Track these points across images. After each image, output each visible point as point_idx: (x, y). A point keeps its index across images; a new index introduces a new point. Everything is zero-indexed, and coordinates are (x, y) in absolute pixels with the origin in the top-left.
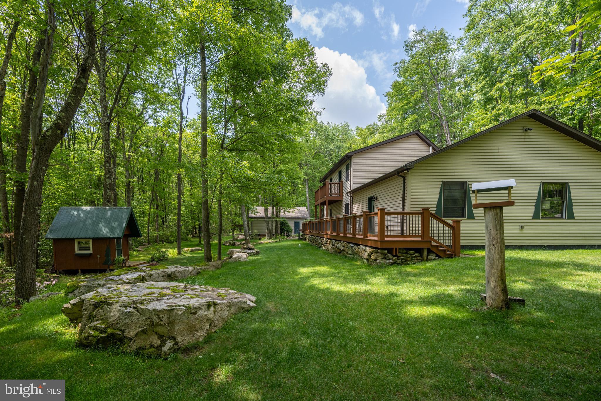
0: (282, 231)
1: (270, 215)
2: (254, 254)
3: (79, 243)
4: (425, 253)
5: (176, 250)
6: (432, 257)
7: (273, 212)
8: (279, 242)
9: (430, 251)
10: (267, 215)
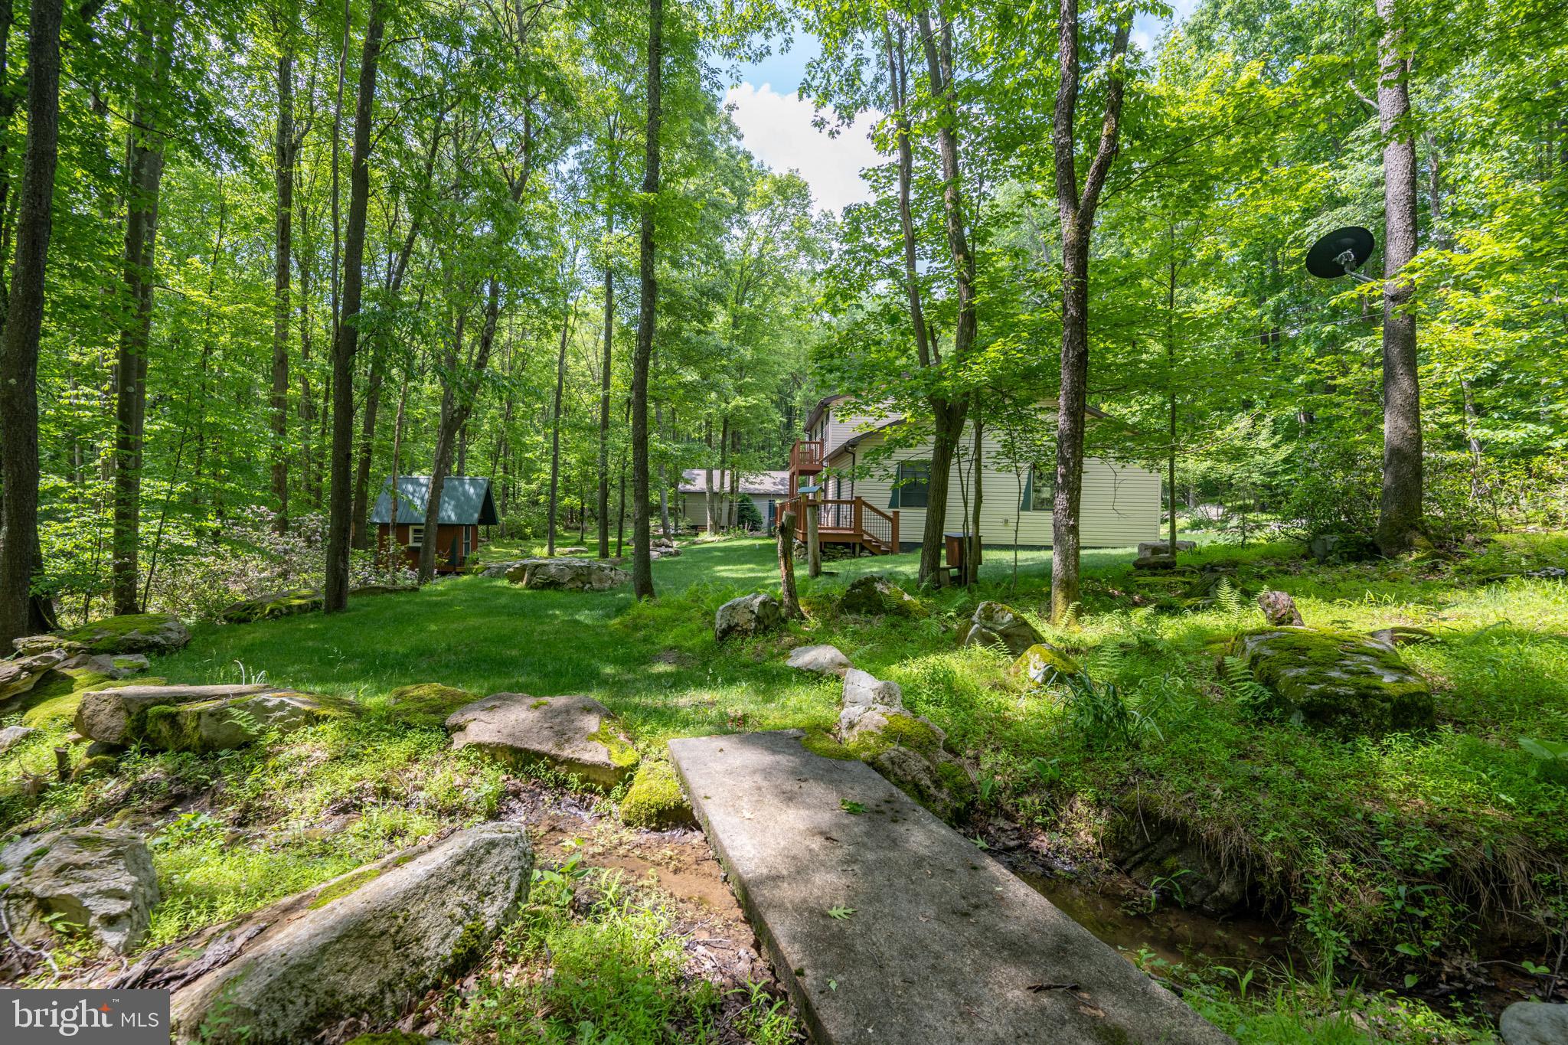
0: (742, 519)
1: (716, 487)
2: (671, 554)
3: (416, 531)
4: (858, 549)
5: (546, 549)
6: (866, 553)
7: (722, 484)
8: (731, 540)
9: (863, 548)
10: (711, 489)
